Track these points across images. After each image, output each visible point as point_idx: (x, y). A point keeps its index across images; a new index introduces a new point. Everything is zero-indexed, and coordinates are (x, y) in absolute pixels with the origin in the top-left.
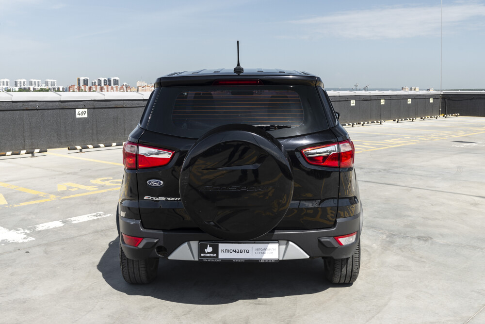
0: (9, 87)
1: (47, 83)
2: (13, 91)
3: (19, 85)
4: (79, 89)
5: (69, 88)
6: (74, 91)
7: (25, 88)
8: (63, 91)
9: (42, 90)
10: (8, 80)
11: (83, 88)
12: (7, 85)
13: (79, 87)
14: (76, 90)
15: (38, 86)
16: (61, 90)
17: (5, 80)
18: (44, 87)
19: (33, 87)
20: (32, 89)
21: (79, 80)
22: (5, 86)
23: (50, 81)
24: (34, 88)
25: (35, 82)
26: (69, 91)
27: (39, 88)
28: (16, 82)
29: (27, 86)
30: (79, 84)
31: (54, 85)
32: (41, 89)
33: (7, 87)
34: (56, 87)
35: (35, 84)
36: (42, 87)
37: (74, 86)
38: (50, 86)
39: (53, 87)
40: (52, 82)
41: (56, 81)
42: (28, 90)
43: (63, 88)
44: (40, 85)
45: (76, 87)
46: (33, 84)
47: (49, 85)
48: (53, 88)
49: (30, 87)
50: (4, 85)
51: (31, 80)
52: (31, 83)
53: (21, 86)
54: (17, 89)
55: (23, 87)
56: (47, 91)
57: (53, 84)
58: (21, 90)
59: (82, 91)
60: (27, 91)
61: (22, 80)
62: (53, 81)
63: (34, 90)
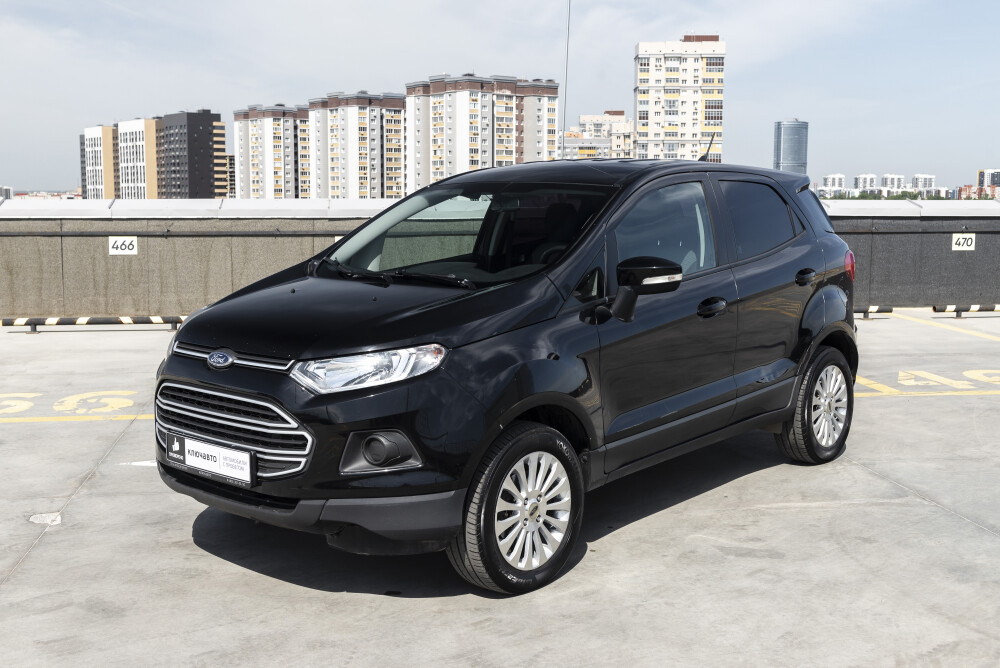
0: (844, 189)
1: (915, 182)
2: (849, 198)
3: (861, 185)
4: (982, 195)
5: (960, 191)
6: (969, 198)
7: (872, 192)
8: (947, 198)
9: (904, 196)
10: (842, 176)
11: (988, 191)
12: (840, 185)
13: (981, 190)
14: (973, 196)
15: (898, 187)
16: (943, 195)
17: (837, 176)
18: (909, 189)
19: (888, 188)
20: (885, 194)
21: (982, 175)
22: (836, 188)
23: (921, 176)
24: (889, 192)
25: (893, 179)
26: (959, 198)
27: (900, 191)
28: (856, 180)
29: (876, 188)
30: (981, 183)
31: (930, 185)
32: (903, 192)
33: (839, 188)
34: (933, 188)
35: (893, 183)
36: (905, 190)
37: (970, 186)
38: (921, 188)
39: (928, 189)
40: (925, 179)
41: (933, 177)
42: (877, 196)
43: (947, 192)
44: (902, 185)
45: (975, 188)
46: (889, 182)
47: (920, 184)
48: (928, 192)
49: (882, 188)
50: (833, 184)
51: (886, 176)
52: (884, 182)
53: (865, 187)
54: (857, 193)
55: (868, 188)
56: (914, 197)
57: (927, 182)
58: (864, 196)
59: (986, 197)
60: (875, 198)
61: (869, 177)
62: (928, 176)
63: (891, 197)
